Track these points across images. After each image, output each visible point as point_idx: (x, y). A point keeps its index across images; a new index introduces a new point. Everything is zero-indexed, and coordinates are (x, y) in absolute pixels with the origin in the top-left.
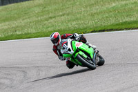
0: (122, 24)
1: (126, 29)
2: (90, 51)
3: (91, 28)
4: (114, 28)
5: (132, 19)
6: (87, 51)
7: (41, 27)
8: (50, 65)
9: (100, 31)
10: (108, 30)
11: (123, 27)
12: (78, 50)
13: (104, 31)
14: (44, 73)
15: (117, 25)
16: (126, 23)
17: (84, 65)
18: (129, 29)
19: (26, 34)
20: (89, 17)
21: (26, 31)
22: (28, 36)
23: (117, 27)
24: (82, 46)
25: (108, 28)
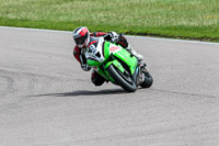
0: (175, 28)
1: (181, 38)
2: (132, 63)
3: (126, 28)
4: (162, 32)
5: (192, 24)
6: (126, 61)
7: (48, 12)
8: (52, 75)
9: (139, 34)
10: (151, 35)
11: (177, 33)
12: (112, 57)
13: (145, 34)
14: (40, 86)
15: (168, 28)
16: (181, 27)
17: (117, 82)
18: (185, 38)
19: (22, 20)
20: (126, 10)
21: (23, 15)
22: (25, 24)
23: (167, 32)
24: (119, 51)
25: (153, 32)
